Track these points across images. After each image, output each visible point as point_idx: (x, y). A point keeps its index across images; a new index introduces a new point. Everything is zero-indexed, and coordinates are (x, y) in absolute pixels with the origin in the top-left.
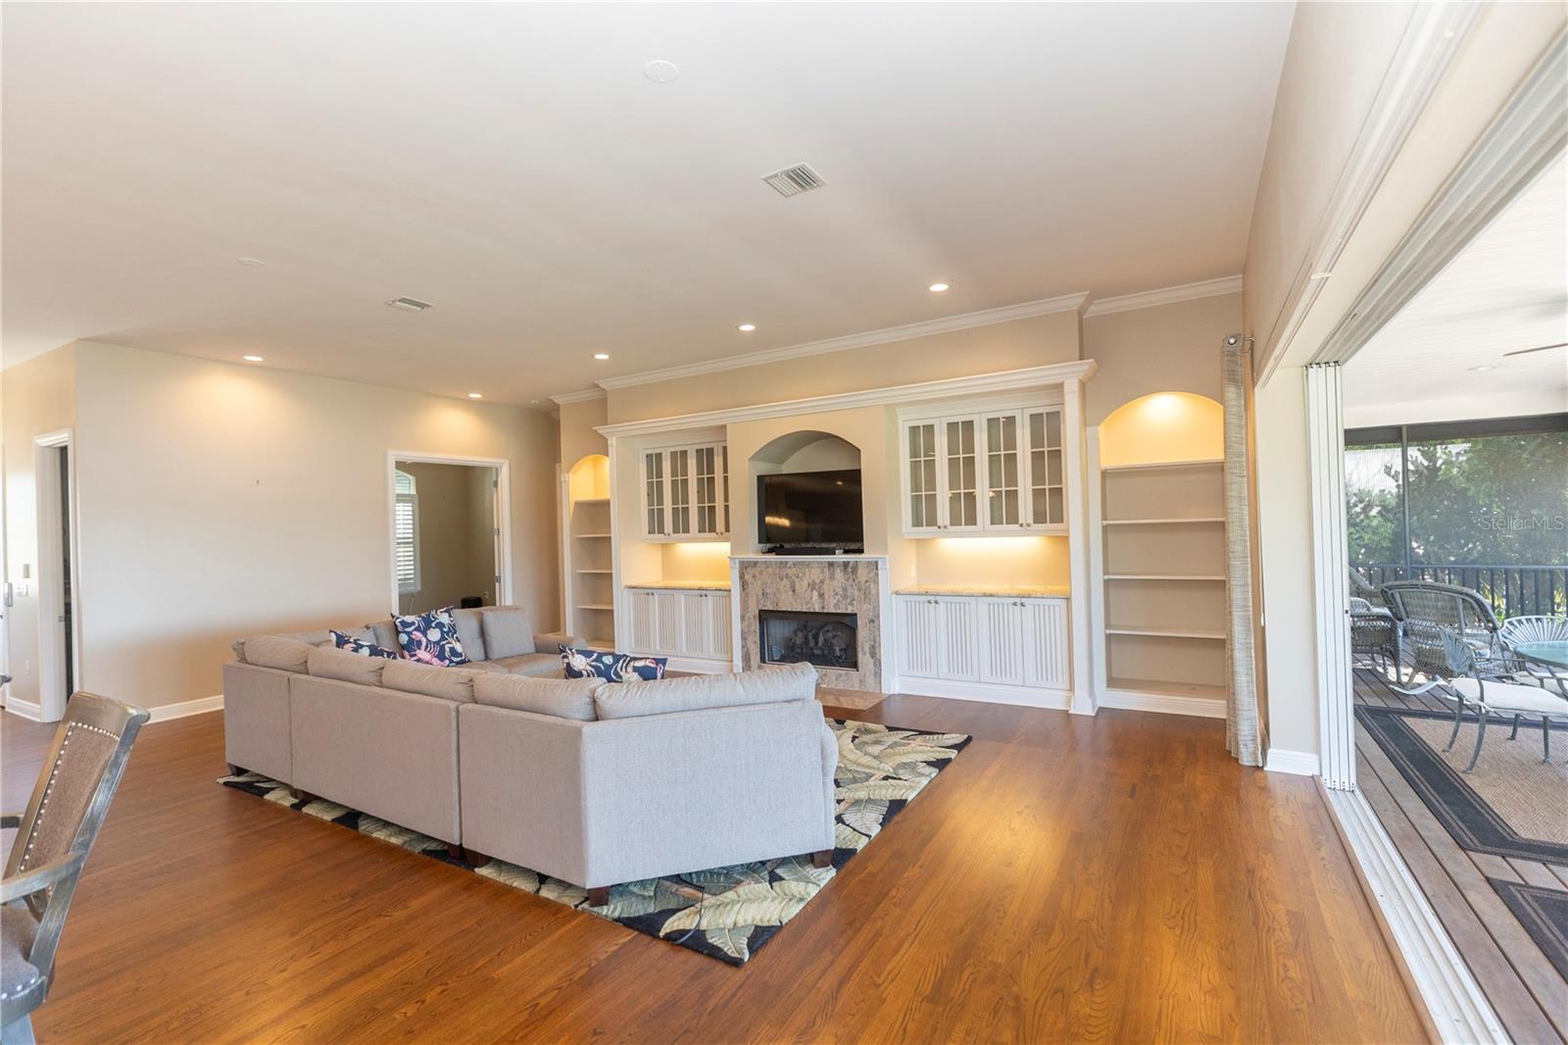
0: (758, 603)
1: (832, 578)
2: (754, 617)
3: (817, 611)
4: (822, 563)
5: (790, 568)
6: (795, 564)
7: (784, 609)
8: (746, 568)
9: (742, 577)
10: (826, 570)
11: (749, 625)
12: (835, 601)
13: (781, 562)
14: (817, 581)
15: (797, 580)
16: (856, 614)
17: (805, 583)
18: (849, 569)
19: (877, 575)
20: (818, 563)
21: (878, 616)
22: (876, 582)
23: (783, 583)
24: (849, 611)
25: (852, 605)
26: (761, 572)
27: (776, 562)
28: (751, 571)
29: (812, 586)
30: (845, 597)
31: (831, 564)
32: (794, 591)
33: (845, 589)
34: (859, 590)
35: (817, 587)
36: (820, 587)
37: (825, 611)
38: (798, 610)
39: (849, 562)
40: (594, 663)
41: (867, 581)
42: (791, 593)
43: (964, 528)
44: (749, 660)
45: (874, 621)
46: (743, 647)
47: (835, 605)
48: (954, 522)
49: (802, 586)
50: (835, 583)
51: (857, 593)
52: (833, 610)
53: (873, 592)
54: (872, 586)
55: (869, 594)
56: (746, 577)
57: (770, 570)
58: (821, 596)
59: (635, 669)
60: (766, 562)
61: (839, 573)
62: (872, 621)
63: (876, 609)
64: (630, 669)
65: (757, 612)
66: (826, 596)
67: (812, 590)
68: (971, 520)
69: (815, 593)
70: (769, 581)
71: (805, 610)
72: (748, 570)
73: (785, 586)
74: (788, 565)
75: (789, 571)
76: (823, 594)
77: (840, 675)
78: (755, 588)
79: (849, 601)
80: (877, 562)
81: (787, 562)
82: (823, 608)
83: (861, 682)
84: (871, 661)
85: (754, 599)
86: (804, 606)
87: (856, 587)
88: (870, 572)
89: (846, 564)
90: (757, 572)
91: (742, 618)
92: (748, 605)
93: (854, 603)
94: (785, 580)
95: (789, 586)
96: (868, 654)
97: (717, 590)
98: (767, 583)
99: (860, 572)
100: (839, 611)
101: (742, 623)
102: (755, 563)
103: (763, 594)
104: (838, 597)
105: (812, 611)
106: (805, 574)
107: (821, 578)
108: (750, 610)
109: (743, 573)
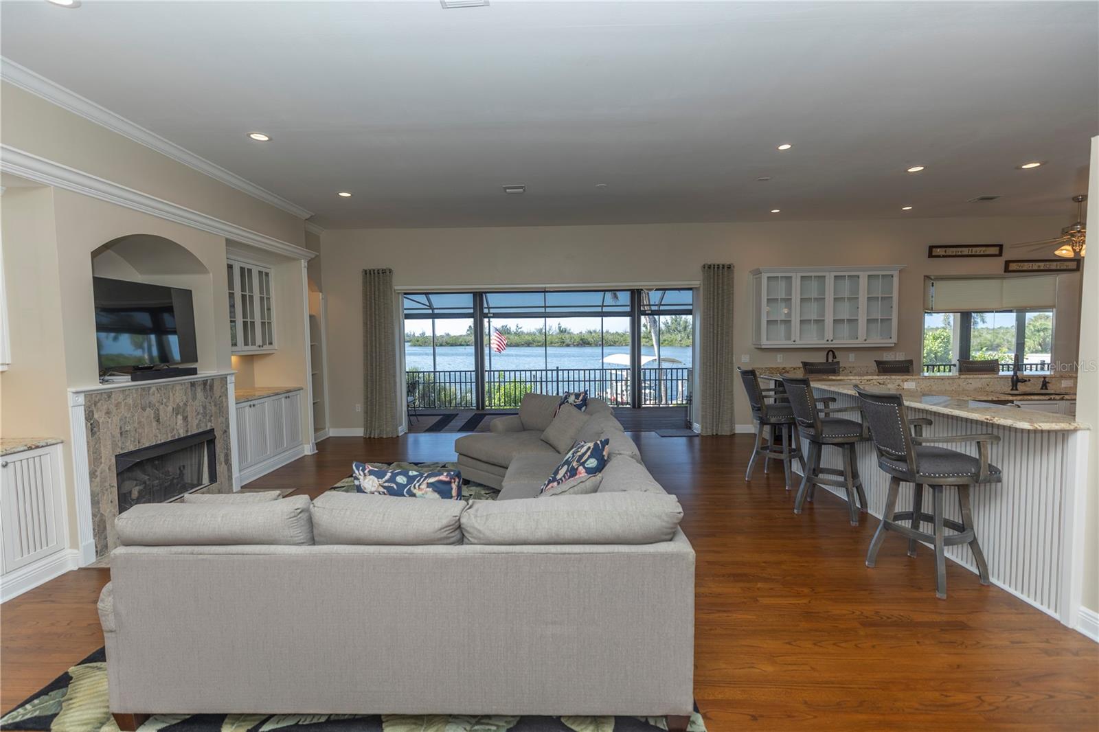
0: (114, 445)
1: (194, 398)
2: (109, 469)
3: (182, 436)
5: (153, 394)
6: (159, 389)
7: (148, 445)
8: (95, 403)
9: (89, 416)
10: (189, 390)
11: (103, 481)
12: (197, 421)
13: (143, 389)
14: (181, 404)
15: (161, 407)
16: (214, 429)
17: (170, 409)
18: (208, 387)
19: (227, 389)
21: (228, 426)
22: (227, 396)
23: (146, 414)
24: (209, 428)
25: (211, 421)
26: (118, 405)
28: (103, 406)
29: (177, 411)
30: (205, 414)
31: (193, 384)
32: (158, 421)
33: (205, 408)
34: (215, 405)
35: (181, 410)
36: (184, 410)
37: (189, 434)
38: (163, 441)
39: (207, 380)
41: (220, 397)
42: (154, 424)
44: (105, 528)
45: (226, 432)
46: (94, 515)
47: (197, 425)
49: (166, 412)
50: (197, 402)
51: (213, 409)
52: (195, 431)
53: (225, 405)
54: (224, 400)
55: (223, 409)
56: (96, 416)
57: (129, 401)
58: (185, 419)
60: (122, 391)
61: (200, 394)
62: (225, 432)
63: (227, 420)
65: (114, 460)
66: (189, 419)
67: (177, 414)
69: (180, 417)
70: (129, 415)
71: (170, 439)
72: (99, 404)
73: (148, 417)
74: (151, 391)
75: (152, 398)
76: (187, 417)
78: (110, 427)
79: (208, 418)
80: (227, 378)
81: (149, 388)
82: (187, 431)
84: (226, 467)
85: (109, 443)
86: (170, 435)
87: (213, 404)
88: (222, 387)
89: (205, 382)
90: (112, 407)
91: (93, 474)
92: (100, 453)
93: (212, 418)
94: (148, 409)
95: (153, 416)
96: (223, 463)
97: (30, 448)
98: (126, 417)
99: (215, 388)
100: (201, 430)
101: (91, 481)
102: (109, 394)
103: (121, 433)
104: (200, 416)
105: (177, 437)
106: (169, 398)
107: (185, 400)
108: (103, 460)
109: (92, 411)
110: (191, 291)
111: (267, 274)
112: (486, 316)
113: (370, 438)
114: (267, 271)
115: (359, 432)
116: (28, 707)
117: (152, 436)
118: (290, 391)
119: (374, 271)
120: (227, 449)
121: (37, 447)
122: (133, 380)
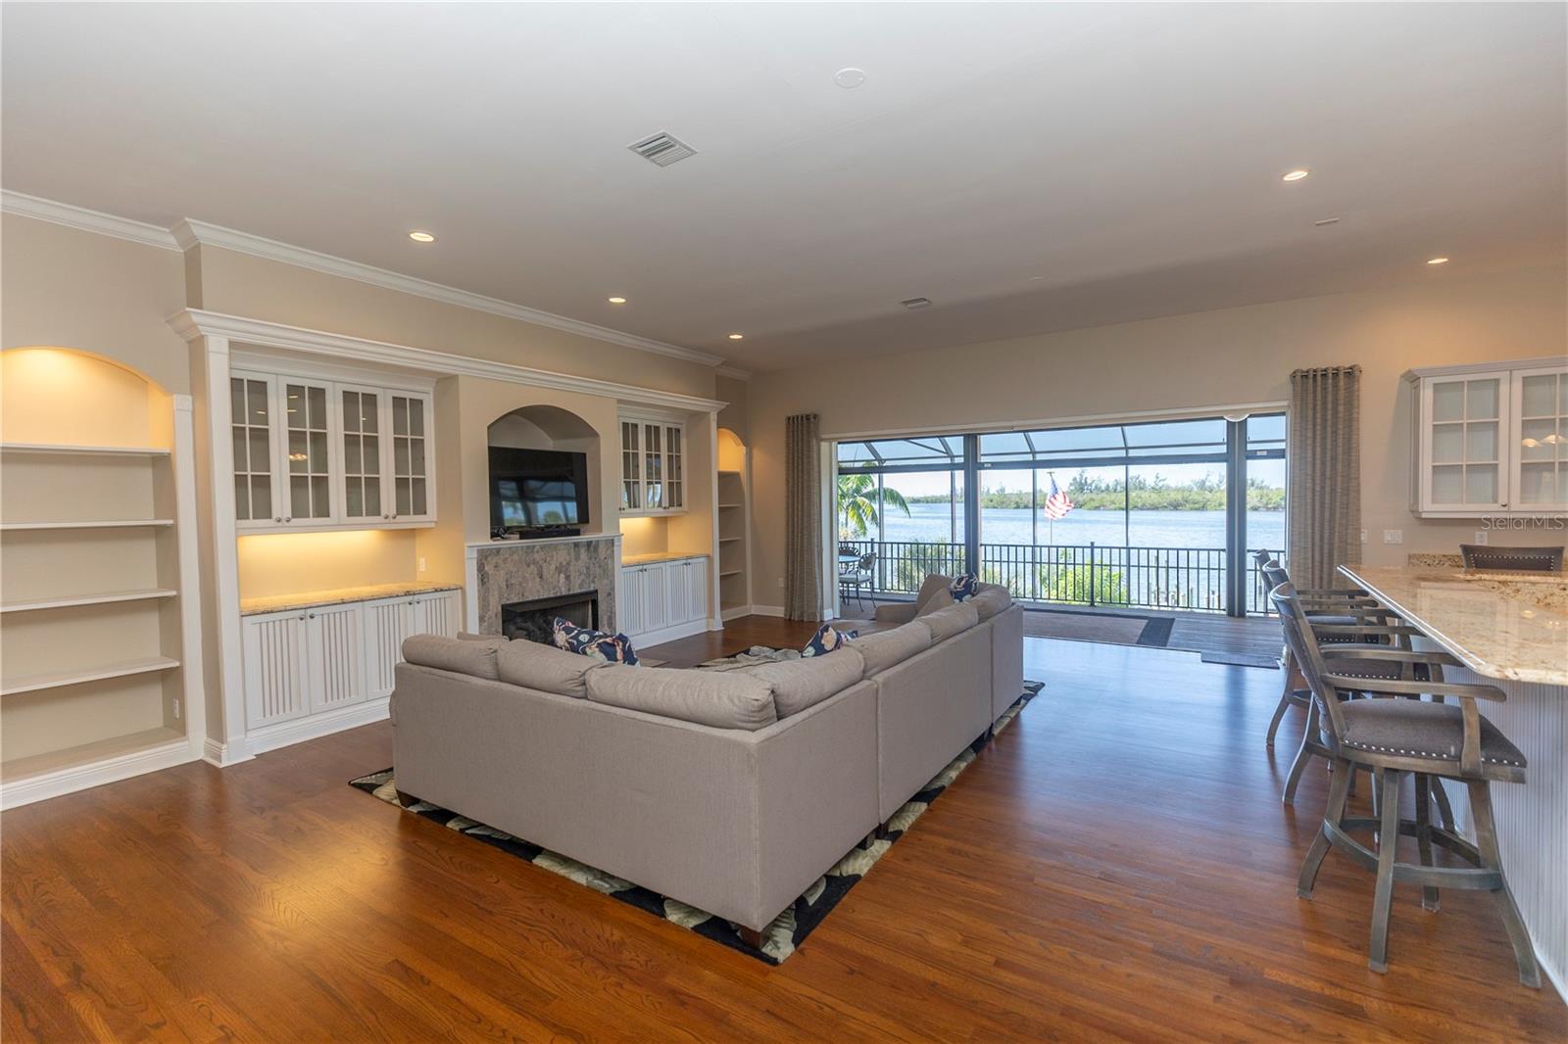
0: (501, 596)
1: (577, 558)
2: (496, 615)
3: (564, 594)
4: (568, 544)
5: (538, 552)
6: (542, 548)
7: (530, 599)
8: (486, 557)
9: (481, 568)
10: (572, 551)
11: (490, 626)
12: (580, 581)
13: (528, 547)
14: (564, 563)
15: (545, 565)
16: (597, 591)
17: (553, 567)
18: (592, 549)
19: (613, 551)
20: (565, 544)
21: (613, 589)
22: (612, 557)
23: (529, 570)
24: (592, 589)
25: (593, 582)
26: (505, 560)
27: (522, 547)
28: (493, 560)
29: (559, 570)
30: (588, 575)
31: (576, 545)
32: (541, 577)
33: (588, 568)
34: (600, 567)
35: (564, 569)
36: (567, 569)
37: (571, 592)
38: (545, 597)
39: (592, 541)
41: (606, 559)
42: (538, 580)
45: (611, 594)
47: (580, 585)
49: (549, 570)
50: (580, 563)
51: (598, 570)
52: (578, 591)
53: (610, 567)
54: (609, 562)
55: (608, 573)
56: (486, 568)
57: (516, 557)
58: (568, 578)
60: (510, 548)
61: (583, 554)
62: (609, 594)
63: (612, 582)
65: (500, 609)
66: (572, 578)
67: (560, 573)
69: (562, 576)
70: (515, 570)
71: (552, 596)
72: (489, 559)
73: (532, 574)
74: (535, 550)
75: (536, 556)
76: (570, 576)
78: (498, 579)
79: (591, 579)
80: (613, 540)
81: (534, 547)
82: (569, 590)
85: (496, 593)
86: (552, 592)
87: (597, 565)
88: (607, 549)
89: (589, 544)
90: (500, 561)
91: (482, 619)
92: (488, 602)
93: (596, 580)
94: (532, 566)
95: (536, 572)
97: (436, 591)
98: (512, 572)
99: (600, 550)
100: (583, 590)
101: (480, 625)
102: (498, 551)
103: (507, 586)
104: (583, 577)
105: (559, 595)
106: (552, 556)
107: (568, 559)
108: (491, 608)
109: (483, 564)
110: (585, 454)
111: (678, 431)
112: (982, 466)
113: (790, 620)
114: (678, 427)
115: (779, 612)
116: (373, 777)
117: (535, 591)
118: (691, 558)
119: (802, 417)
120: (611, 612)
121: (442, 590)
122: (521, 538)
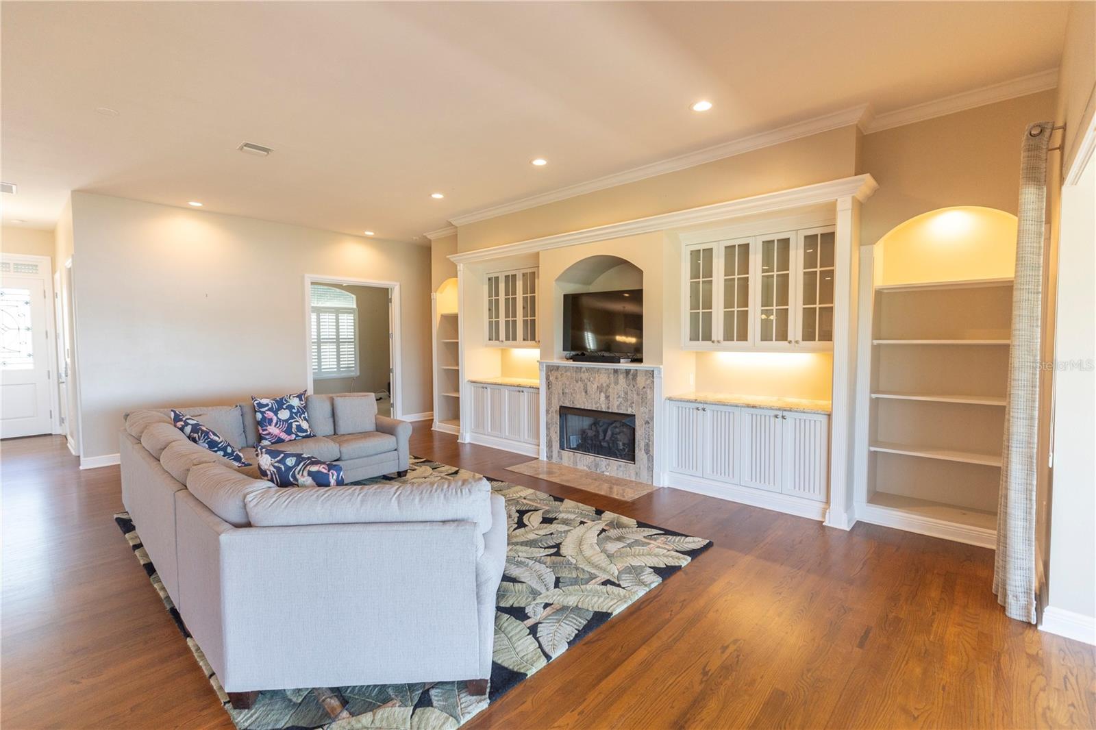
0: (559, 400)
1: (616, 383)
2: (556, 411)
3: (604, 410)
4: (608, 369)
5: (584, 372)
6: (588, 369)
7: (578, 407)
8: (551, 371)
9: (548, 378)
10: (612, 376)
11: (552, 418)
12: (618, 403)
13: (577, 368)
14: (605, 385)
15: (589, 383)
16: (634, 415)
17: (595, 386)
18: (630, 377)
19: (653, 382)
20: (606, 369)
21: (651, 418)
22: (652, 388)
23: (577, 385)
24: (629, 412)
25: (632, 407)
26: (562, 375)
27: (573, 367)
28: (555, 373)
29: (600, 389)
30: (626, 400)
31: (616, 371)
32: (586, 392)
33: (626, 393)
34: (638, 394)
35: (604, 390)
36: (606, 390)
37: (610, 411)
38: (589, 408)
39: (630, 370)
40: (276, 464)
41: (644, 387)
42: (584, 393)
43: (735, 343)
44: (552, 446)
45: (649, 422)
46: (547, 435)
47: (618, 406)
48: (728, 337)
49: (593, 388)
50: (619, 387)
51: (636, 397)
52: (616, 411)
53: (649, 397)
54: (648, 392)
55: (645, 398)
56: (551, 378)
57: (569, 374)
58: (607, 397)
59: (310, 474)
60: (565, 367)
61: (621, 377)
63: (651, 412)
64: (305, 473)
65: (558, 408)
66: (611, 399)
67: (600, 392)
68: (743, 336)
69: (603, 395)
70: (568, 383)
71: (594, 408)
72: (553, 372)
73: (580, 388)
74: (582, 370)
75: (582, 375)
76: (609, 396)
77: (620, 466)
78: (557, 388)
79: (629, 403)
80: (653, 371)
81: (581, 368)
82: (608, 408)
83: (637, 474)
84: (645, 457)
85: (556, 397)
86: (594, 406)
87: (636, 392)
88: (647, 379)
90: (558, 376)
91: (547, 411)
92: (551, 402)
93: (634, 405)
94: (580, 382)
95: (582, 388)
96: (643, 451)
98: (565, 384)
99: (638, 379)
100: (621, 412)
101: (547, 415)
103: (563, 393)
104: (620, 400)
105: (599, 410)
106: (595, 378)
107: (608, 382)
108: (553, 405)
109: (549, 375)
118: (788, 411)
120: (649, 440)
